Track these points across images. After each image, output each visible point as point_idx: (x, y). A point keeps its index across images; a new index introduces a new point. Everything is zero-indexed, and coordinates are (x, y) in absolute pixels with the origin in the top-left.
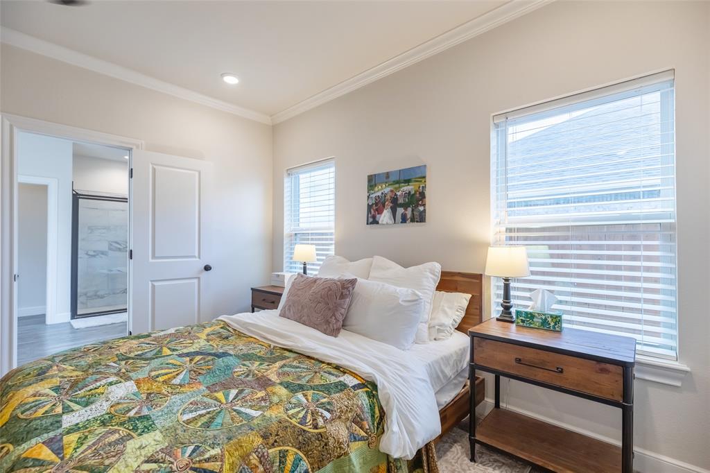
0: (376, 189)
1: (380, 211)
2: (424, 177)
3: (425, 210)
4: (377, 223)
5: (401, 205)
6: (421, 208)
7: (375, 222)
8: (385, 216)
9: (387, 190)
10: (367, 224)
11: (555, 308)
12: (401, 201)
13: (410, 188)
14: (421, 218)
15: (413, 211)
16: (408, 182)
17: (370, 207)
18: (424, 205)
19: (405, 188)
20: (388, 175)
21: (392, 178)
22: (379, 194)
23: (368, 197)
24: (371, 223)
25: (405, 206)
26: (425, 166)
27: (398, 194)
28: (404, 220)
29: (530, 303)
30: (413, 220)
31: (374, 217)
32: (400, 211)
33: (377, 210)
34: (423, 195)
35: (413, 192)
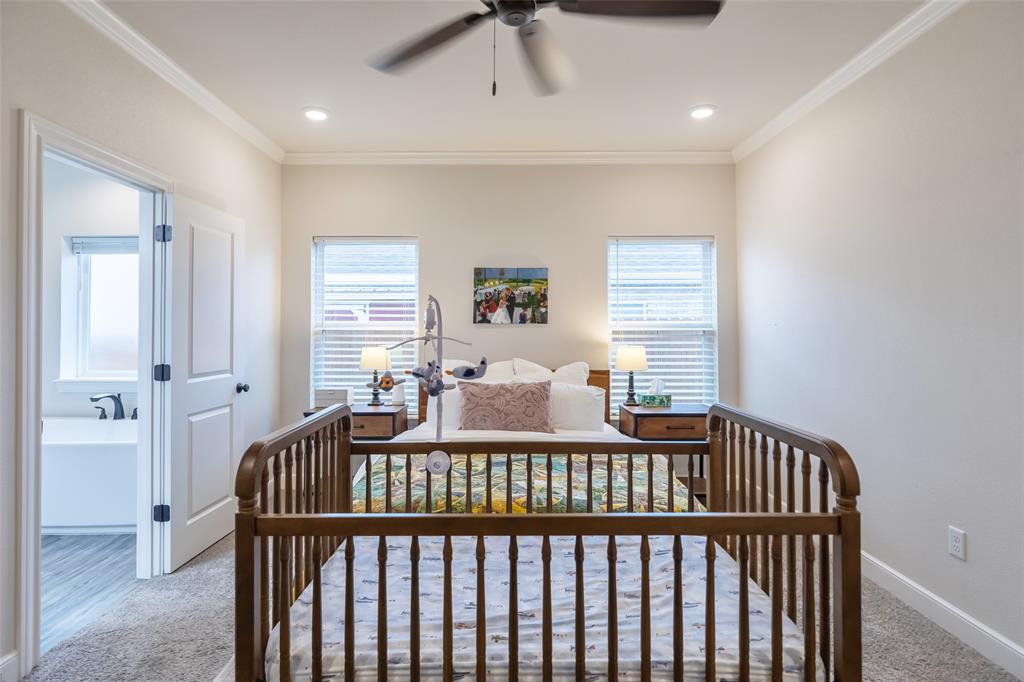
0: (487, 284)
1: (493, 310)
2: (546, 280)
3: (546, 312)
4: (489, 322)
5: (519, 305)
6: (543, 310)
7: (485, 320)
8: (500, 315)
9: (502, 287)
10: (475, 322)
11: (666, 392)
12: (519, 300)
13: (531, 288)
14: (544, 320)
15: (533, 312)
16: (527, 282)
17: (477, 304)
18: (546, 307)
19: (525, 288)
20: (502, 271)
21: (508, 276)
22: (491, 290)
23: (475, 292)
24: (479, 322)
25: (524, 306)
26: (547, 269)
27: (516, 293)
28: (523, 320)
29: (647, 391)
30: (533, 321)
31: (484, 315)
32: (518, 311)
33: (488, 307)
34: (544, 297)
35: (533, 293)
